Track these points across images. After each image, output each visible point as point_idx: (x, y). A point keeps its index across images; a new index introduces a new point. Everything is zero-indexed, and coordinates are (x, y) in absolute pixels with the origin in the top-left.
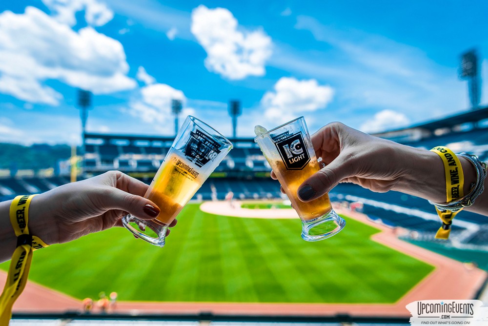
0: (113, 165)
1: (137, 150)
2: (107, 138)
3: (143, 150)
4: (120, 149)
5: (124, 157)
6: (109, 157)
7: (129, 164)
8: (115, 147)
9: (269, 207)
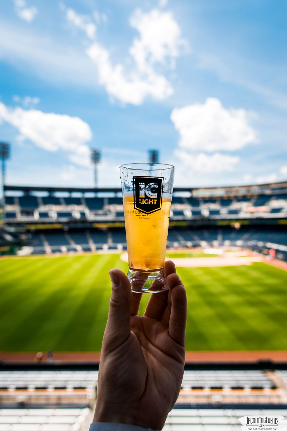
0: (33, 217)
1: (56, 201)
2: (27, 190)
3: (62, 201)
4: (40, 201)
5: (43, 209)
6: (29, 209)
7: (49, 215)
8: (35, 198)
9: (190, 256)
